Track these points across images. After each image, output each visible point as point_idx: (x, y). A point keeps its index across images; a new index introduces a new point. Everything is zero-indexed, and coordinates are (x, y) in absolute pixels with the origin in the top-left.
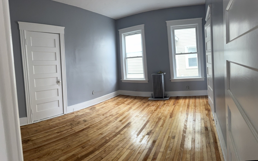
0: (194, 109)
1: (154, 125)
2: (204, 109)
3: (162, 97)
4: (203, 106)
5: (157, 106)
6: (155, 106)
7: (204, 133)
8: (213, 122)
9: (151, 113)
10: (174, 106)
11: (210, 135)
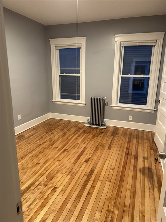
0: (137, 146)
1: (91, 154)
2: (149, 148)
3: (99, 124)
4: (148, 144)
5: (94, 133)
6: (92, 133)
7: (147, 174)
8: (160, 165)
9: (87, 141)
10: (113, 137)
11: (154, 177)
